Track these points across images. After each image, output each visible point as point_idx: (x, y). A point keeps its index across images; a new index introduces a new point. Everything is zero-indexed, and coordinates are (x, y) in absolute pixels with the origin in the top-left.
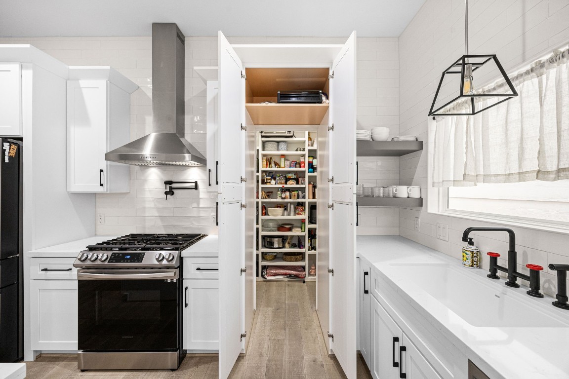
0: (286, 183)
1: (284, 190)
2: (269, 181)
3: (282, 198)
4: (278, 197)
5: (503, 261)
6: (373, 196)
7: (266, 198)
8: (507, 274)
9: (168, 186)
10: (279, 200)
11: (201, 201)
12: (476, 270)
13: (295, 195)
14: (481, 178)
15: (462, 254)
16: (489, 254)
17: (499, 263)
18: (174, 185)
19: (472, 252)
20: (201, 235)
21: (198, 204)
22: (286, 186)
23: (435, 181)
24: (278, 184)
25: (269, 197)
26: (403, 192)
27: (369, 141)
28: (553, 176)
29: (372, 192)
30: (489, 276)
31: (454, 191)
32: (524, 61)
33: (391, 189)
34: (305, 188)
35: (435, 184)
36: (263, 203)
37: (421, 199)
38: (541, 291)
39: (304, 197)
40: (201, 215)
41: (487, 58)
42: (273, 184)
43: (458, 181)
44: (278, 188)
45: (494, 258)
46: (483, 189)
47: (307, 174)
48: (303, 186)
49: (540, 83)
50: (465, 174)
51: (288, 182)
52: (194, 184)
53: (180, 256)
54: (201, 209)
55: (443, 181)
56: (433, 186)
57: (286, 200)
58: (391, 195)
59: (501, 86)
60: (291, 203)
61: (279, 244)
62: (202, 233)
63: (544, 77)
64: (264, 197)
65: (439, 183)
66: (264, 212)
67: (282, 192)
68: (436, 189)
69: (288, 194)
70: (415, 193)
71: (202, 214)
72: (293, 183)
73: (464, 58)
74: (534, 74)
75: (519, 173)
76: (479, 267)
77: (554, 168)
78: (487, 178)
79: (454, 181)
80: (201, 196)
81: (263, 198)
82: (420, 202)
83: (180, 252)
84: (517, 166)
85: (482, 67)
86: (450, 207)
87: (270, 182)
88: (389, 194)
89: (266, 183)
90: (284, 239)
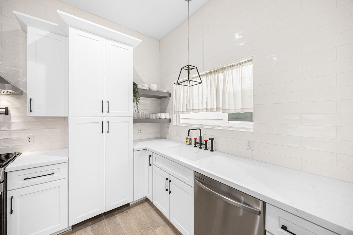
5: (198, 141)
6: (150, 118)
8: (199, 145)
11: (13, 124)
12: (190, 145)
14: (191, 110)
15: (186, 140)
16: (194, 138)
17: (197, 142)
19: (189, 139)
20: (17, 154)
23: (176, 111)
26: (163, 116)
27: (148, 90)
28: (209, 110)
29: (149, 116)
30: (194, 147)
31: (182, 116)
32: (203, 71)
33: (158, 114)
35: (176, 113)
37: (170, 119)
38: (207, 148)
41: (194, 67)
43: (184, 111)
45: (196, 139)
46: (192, 115)
49: (207, 79)
50: (186, 109)
53: (5, 171)
55: (179, 111)
56: (175, 113)
58: (158, 118)
59: (197, 77)
62: (17, 152)
63: (208, 77)
65: (177, 112)
68: (176, 114)
70: (168, 116)
71: (14, 136)
73: (189, 65)
74: (205, 76)
75: (202, 109)
76: (191, 144)
77: (210, 108)
78: (193, 110)
79: (183, 111)
80: (12, 121)
82: (170, 120)
83: (5, 169)
84: (201, 107)
85: (193, 70)
86: (181, 123)
88: (157, 117)
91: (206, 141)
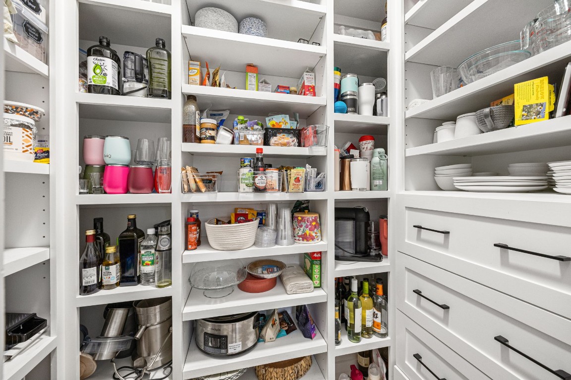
0: (266, 142)
1: (260, 163)
2: (213, 133)
3: (257, 190)
4: (242, 186)
7: (198, 190)
10: (245, 196)
13: (297, 180)
22: (267, 150)
24: (240, 142)
25: (209, 183)
34: (323, 158)
36: (188, 206)
39: (319, 186)
42: (223, 143)
44: (242, 157)
47: (331, 118)
48: (318, 151)
51: (273, 140)
57: (268, 197)
60: (279, 205)
61: (244, 340)
64: (193, 186)
66: (193, 236)
67: (256, 168)
69: (273, 176)
72: (291, 140)
81: (190, 191)
87: (212, 138)
89: (199, 140)
90: (261, 319)
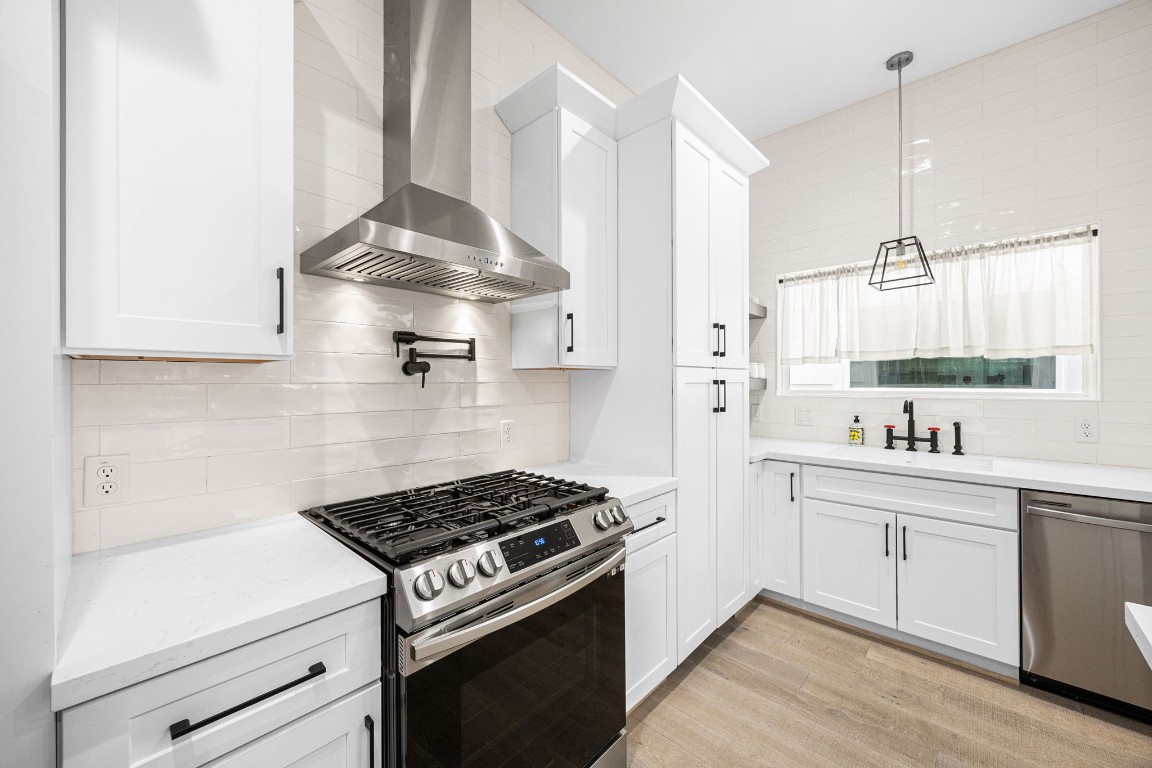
9: (404, 347)
11: (480, 389)
14: (855, 355)
16: (886, 426)
18: (419, 346)
21: (474, 399)
30: (886, 448)
37: (765, 381)
40: (481, 426)
45: (890, 429)
50: (836, 351)
52: (466, 347)
54: (480, 411)
71: (483, 424)
80: (481, 378)
91: (934, 433)
